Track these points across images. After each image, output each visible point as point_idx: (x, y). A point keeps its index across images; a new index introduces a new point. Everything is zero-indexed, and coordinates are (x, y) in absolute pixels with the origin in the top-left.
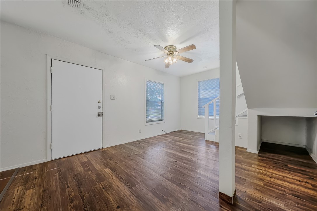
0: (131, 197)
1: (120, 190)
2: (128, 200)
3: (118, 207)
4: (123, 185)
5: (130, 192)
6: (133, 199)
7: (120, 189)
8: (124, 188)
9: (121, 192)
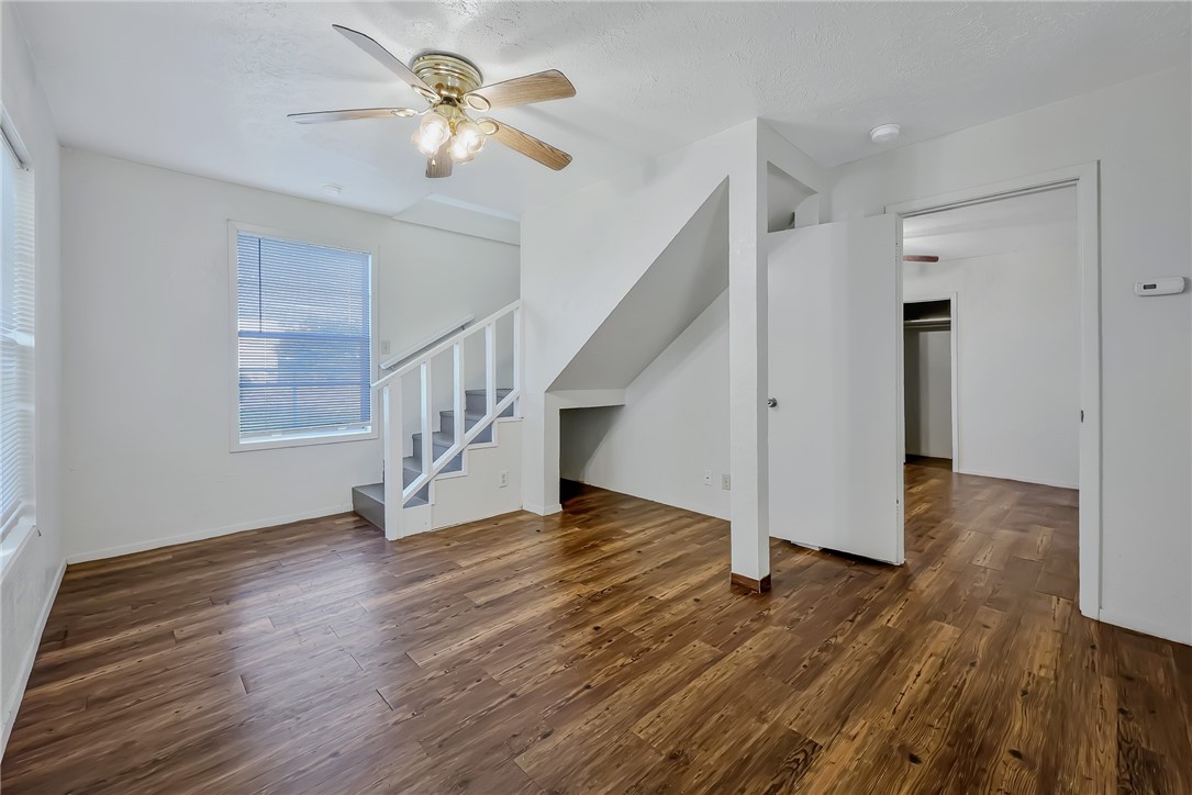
0: (853, 733)
1: (847, 778)
2: (871, 739)
3: (914, 759)
4: (808, 777)
5: (835, 741)
6: (858, 727)
7: (840, 776)
8: (827, 768)
9: (852, 769)
